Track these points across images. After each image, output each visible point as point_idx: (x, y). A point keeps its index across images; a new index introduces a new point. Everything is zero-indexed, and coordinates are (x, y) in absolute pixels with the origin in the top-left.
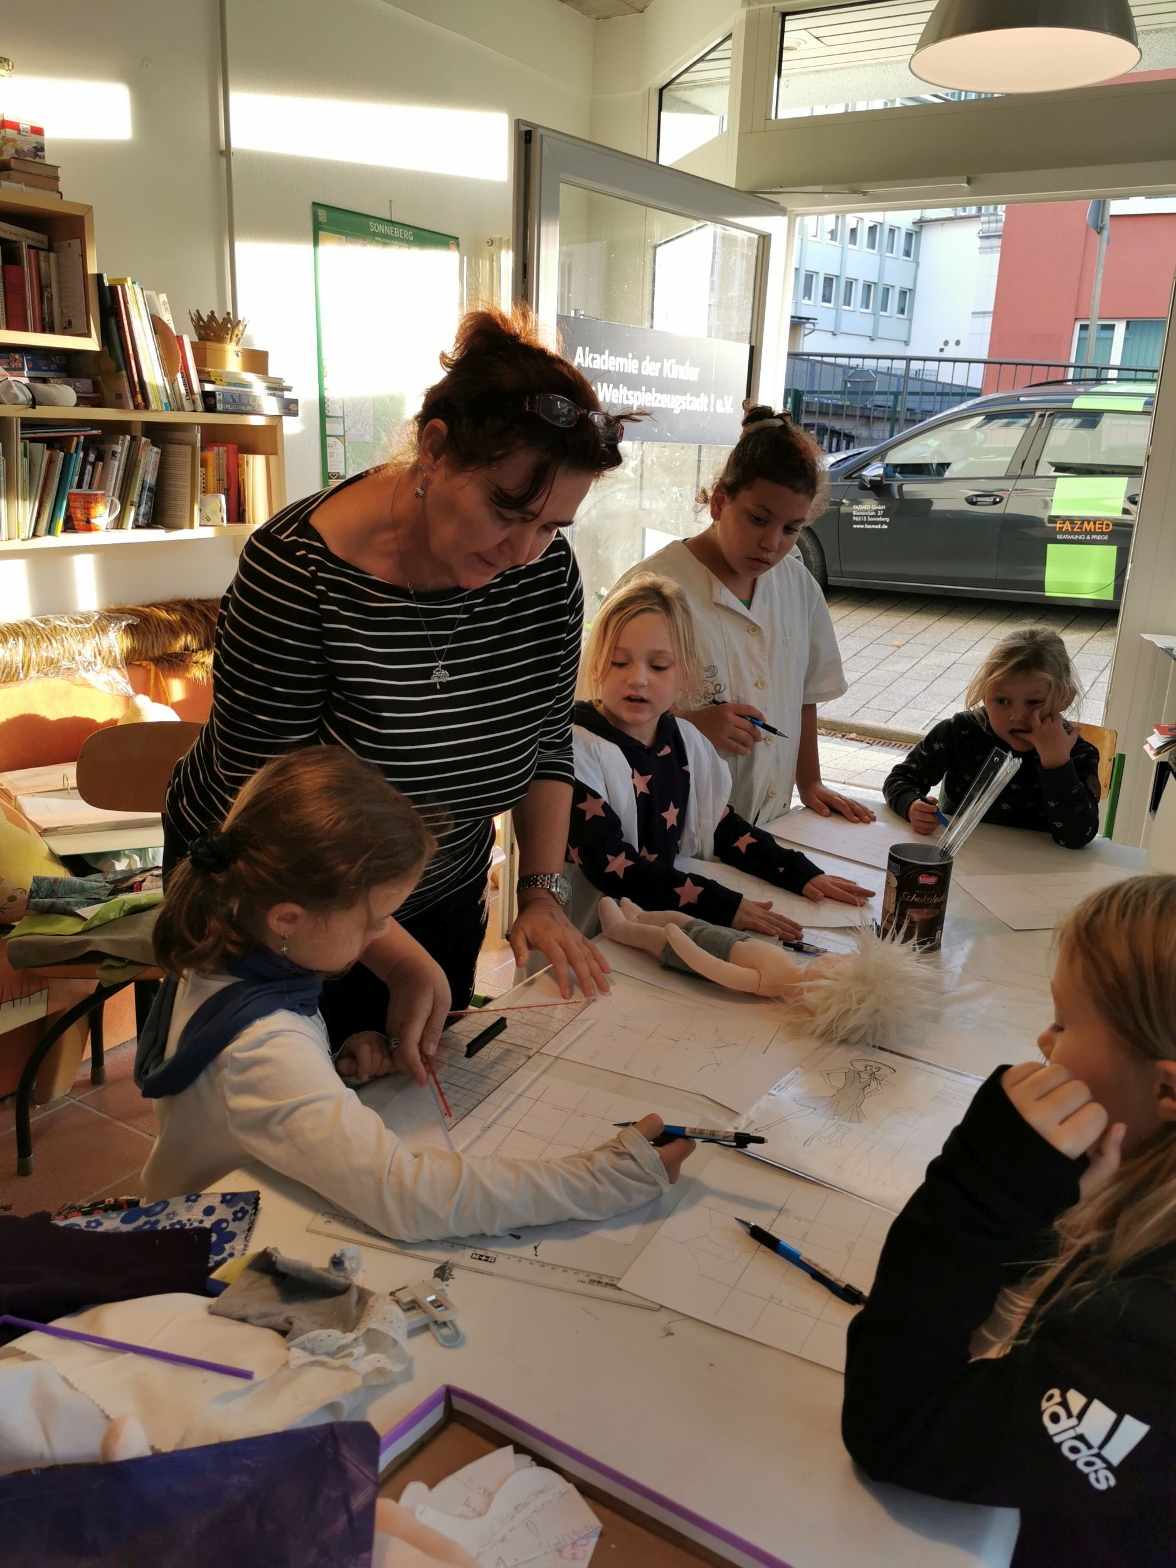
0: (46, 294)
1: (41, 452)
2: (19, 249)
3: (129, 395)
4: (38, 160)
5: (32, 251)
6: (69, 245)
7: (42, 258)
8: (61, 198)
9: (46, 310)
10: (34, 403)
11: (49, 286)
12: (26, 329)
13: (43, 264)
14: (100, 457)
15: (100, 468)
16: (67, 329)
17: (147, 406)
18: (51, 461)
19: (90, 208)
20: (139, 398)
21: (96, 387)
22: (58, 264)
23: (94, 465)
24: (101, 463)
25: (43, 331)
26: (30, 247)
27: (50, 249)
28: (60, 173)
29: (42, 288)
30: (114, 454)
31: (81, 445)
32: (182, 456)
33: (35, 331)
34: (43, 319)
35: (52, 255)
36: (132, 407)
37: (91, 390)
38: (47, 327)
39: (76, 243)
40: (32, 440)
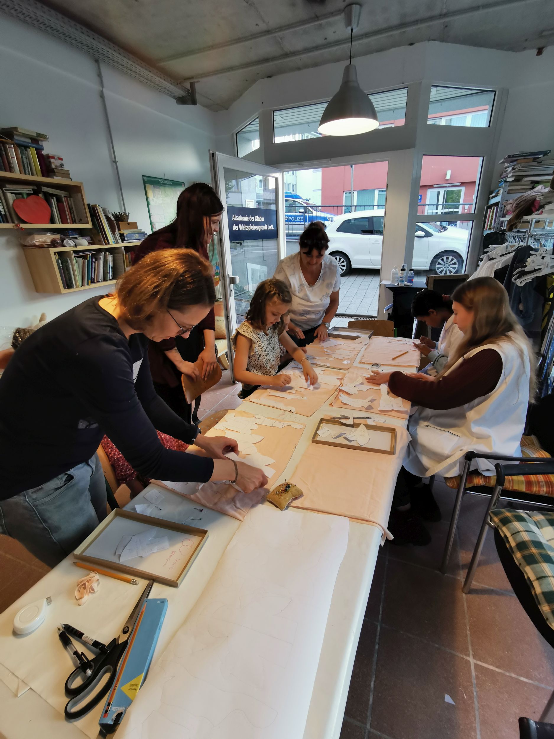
0: (72, 211)
1: (80, 260)
2: (61, 197)
3: (103, 240)
4: (62, 169)
5: (65, 198)
6: (77, 195)
7: (69, 200)
8: (72, 180)
9: (73, 216)
10: (76, 246)
11: (72, 208)
12: (68, 223)
13: (69, 202)
14: (96, 260)
15: (97, 263)
16: (81, 222)
17: (109, 243)
18: (84, 263)
19: (82, 183)
20: (106, 241)
21: (92, 239)
22: (74, 202)
23: (95, 262)
24: (97, 262)
25: (73, 223)
26: (64, 197)
27: (70, 197)
28: (70, 172)
29: (70, 209)
30: (100, 258)
31: (90, 257)
32: (119, 257)
33: (71, 223)
34: (72, 219)
35: (71, 199)
36: (104, 244)
37: (90, 239)
38: (74, 222)
39: (79, 195)
40: (78, 257)
